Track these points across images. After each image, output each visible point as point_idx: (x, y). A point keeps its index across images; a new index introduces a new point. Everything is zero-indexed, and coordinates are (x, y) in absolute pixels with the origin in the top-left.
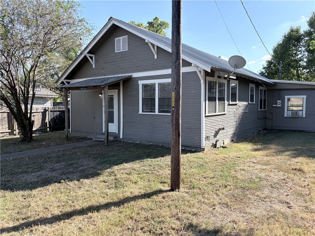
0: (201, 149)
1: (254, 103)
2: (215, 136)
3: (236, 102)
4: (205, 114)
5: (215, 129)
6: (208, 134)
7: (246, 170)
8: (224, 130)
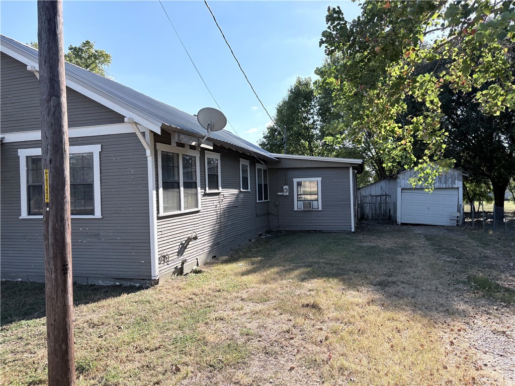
0: (152, 282)
1: (249, 190)
2: (181, 252)
3: (218, 189)
4: (158, 213)
5: (180, 241)
6: (165, 251)
7: (227, 317)
8: (198, 240)
